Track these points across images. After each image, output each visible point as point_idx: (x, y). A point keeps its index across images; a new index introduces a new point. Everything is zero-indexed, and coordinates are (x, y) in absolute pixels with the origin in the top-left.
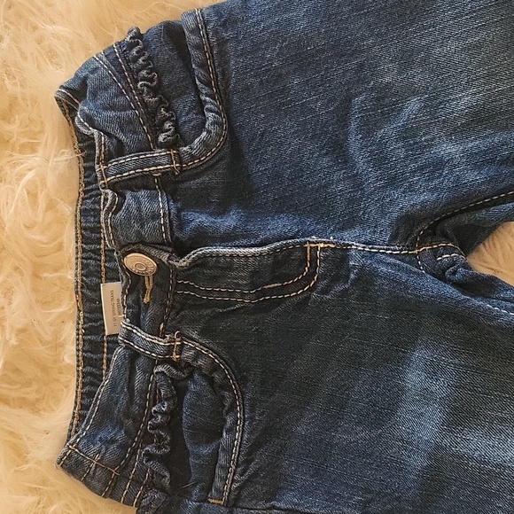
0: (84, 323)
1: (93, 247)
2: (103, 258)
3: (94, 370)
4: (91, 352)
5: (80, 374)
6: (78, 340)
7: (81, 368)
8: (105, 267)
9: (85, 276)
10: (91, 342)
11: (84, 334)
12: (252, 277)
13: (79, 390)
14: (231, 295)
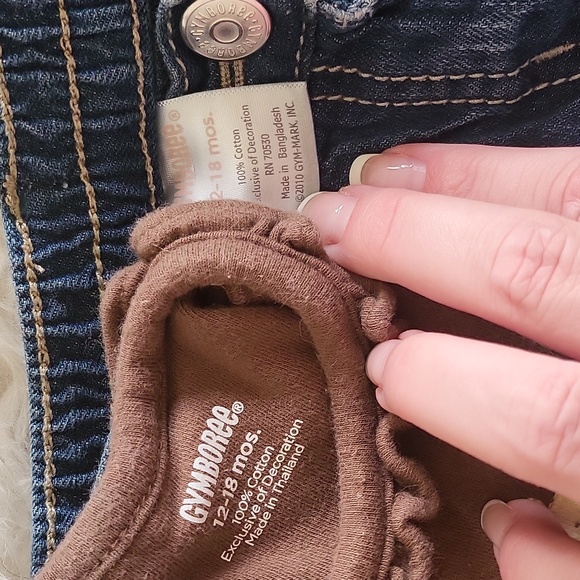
0: (36, 248)
1: (38, 32)
2: (71, 61)
3: (84, 366)
4: (69, 321)
5: (44, 384)
6: (24, 295)
7: (43, 370)
8: (79, 84)
9: (25, 118)
10: (62, 295)
11: (40, 278)
12: (523, 30)
13: (46, 426)
14: (454, 89)
